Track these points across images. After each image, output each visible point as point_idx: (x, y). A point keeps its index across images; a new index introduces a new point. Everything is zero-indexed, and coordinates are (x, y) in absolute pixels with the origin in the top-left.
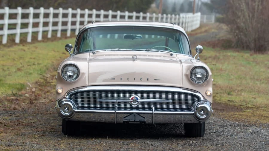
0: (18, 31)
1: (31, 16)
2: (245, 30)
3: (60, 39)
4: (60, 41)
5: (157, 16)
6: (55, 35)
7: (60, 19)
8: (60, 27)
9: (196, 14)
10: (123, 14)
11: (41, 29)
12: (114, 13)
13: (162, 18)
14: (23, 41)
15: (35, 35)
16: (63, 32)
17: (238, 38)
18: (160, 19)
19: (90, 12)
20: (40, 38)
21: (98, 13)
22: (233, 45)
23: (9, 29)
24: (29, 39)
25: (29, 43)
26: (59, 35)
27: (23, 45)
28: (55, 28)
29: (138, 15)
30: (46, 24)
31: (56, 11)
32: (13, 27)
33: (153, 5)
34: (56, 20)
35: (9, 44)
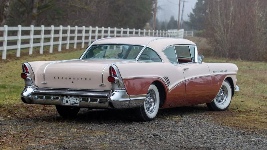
0: (42, 44)
1: (52, 32)
2: (221, 42)
3: (76, 50)
4: (76, 52)
5: (151, 32)
6: (72, 47)
7: (76, 34)
8: (76, 41)
9: (180, 30)
10: (125, 30)
11: (60, 42)
12: (119, 30)
13: (155, 33)
14: (46, 52)
15: (56, 47)
16: (79, 45)
17: (216, 48)
18: (153, 34)
19: (100, 29)
20: (60, 49)
21: (106, 29)
22: (212, 53)
23: (34, 43)
24: (51, 51)
25: (51, 54)
26: (75, 47)
27: (46, 56)
28: (72, 42)
29: (137, 31)
30: (64, 39)
31: (73, 28)
32: (38, 41)
33: (148, 24)
34: (73, 35)
35: (34, 55)
